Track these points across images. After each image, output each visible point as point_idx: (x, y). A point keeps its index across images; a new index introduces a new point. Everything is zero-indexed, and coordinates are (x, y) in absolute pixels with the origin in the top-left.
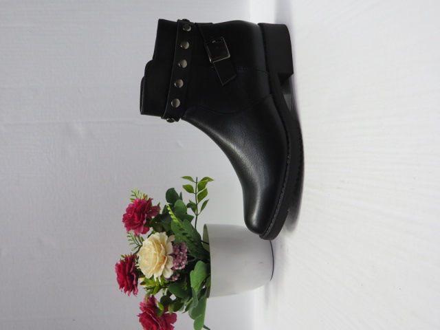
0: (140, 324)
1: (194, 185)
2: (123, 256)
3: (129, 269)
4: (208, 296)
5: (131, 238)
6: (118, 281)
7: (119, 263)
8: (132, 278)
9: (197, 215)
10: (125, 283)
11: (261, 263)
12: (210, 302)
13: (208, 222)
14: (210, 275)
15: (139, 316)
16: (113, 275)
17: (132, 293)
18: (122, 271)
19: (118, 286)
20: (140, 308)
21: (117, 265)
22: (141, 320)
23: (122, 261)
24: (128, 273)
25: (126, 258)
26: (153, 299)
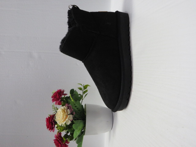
0: (54, 144)
1: (82, 87)
2: (49, 115)
3: (52, 120)
4: (84, 135)
5: (53, 108)
6: (47, 125)
7: (48, 118)
8: (52, 124)
10: (49, 126)
11: (108, 121)
12: (85, 137)
13: (87, 103)
14: (85, 126)
15: (54, 140)
16: (45, 123)
17: (52, 131)
18: (48, 121)
19: (46, 127)
20: (55, 137)
21: (47, 118)
22: (55, 142)
23: (49, 117)
24: (51, 122)
25: (51, 116)
26: (60, 134)
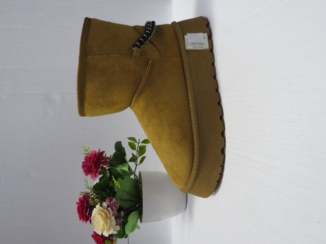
7: (79, 201)
9: (136, 165)
